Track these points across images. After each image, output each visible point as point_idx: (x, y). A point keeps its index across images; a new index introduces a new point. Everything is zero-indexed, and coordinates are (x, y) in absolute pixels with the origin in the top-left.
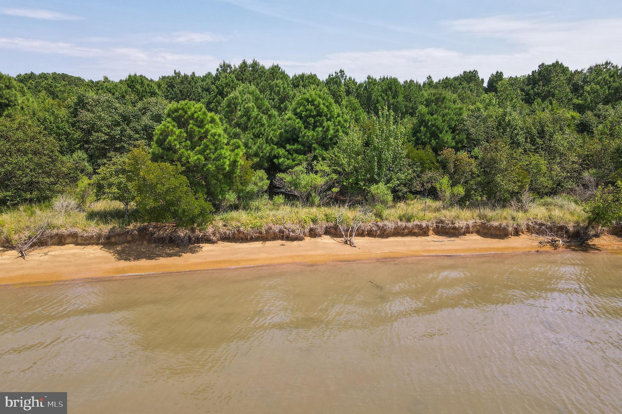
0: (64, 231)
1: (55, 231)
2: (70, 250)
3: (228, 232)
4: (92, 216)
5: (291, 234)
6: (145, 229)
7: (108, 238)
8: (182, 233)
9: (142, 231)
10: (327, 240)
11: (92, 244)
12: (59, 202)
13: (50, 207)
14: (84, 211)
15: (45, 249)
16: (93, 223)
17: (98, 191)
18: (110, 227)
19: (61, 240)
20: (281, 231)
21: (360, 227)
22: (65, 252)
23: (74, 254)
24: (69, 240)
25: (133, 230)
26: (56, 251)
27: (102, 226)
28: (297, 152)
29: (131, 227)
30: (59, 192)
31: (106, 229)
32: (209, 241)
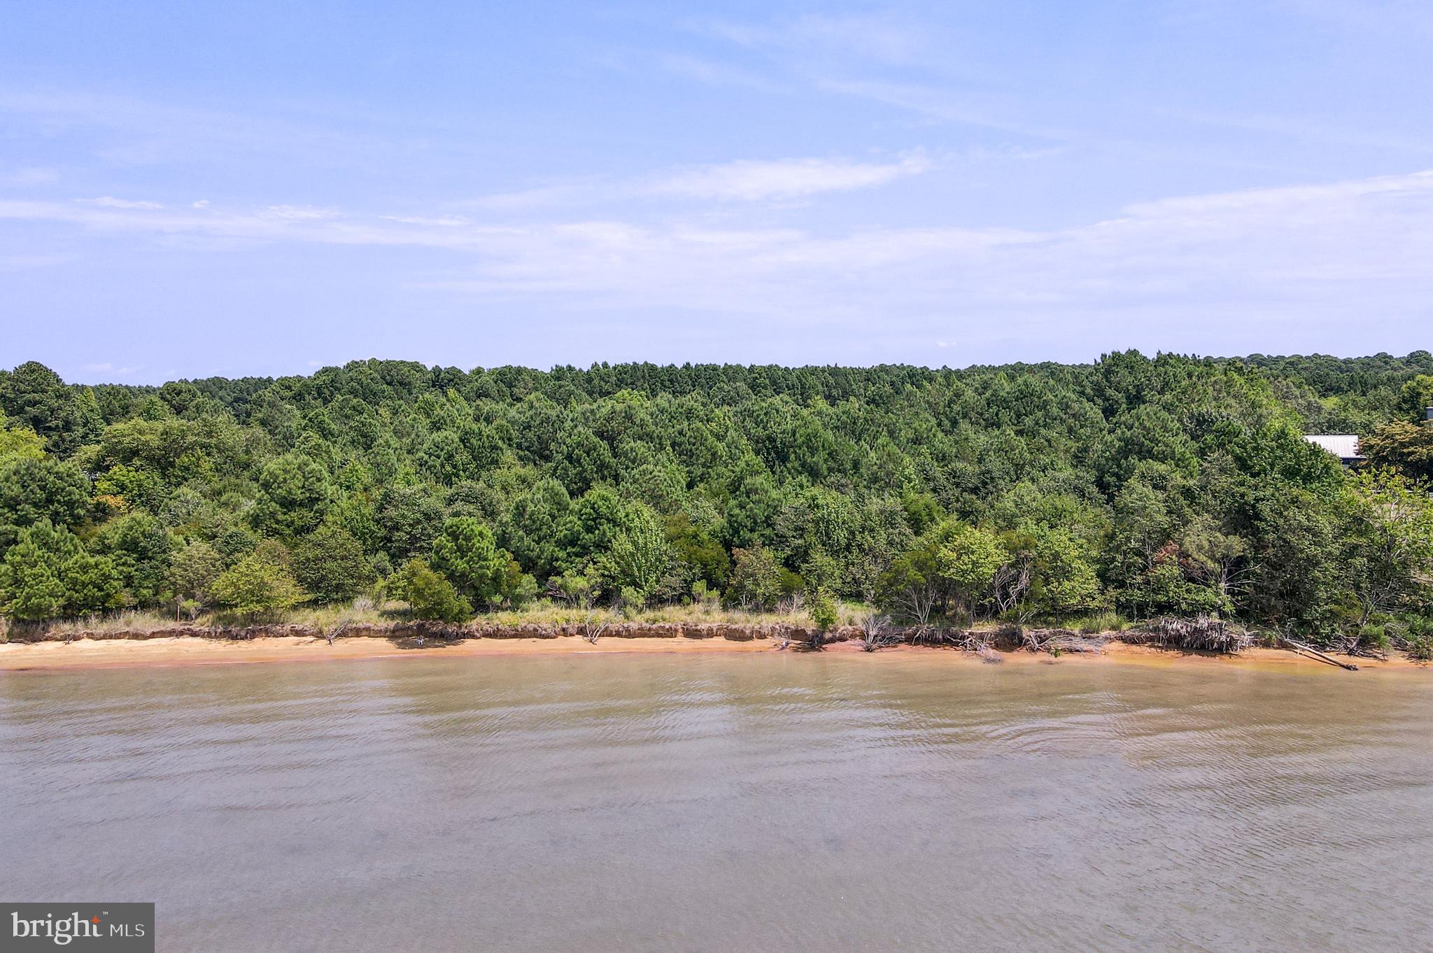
0: (361, 625)
1: (354, 625)
2: (364, 641)
3: (490, 629)
4: (383, 614)
5: (544, 632)
6: (423, 625)
7: (393, 632)
8: (452, 628)
9: (421, 627)
10: (578, 639)
11: (381, 637)
12: (360, 602)
13: (352, 605)
14: (378, 610)
15: (347, 639)
16: (383, 620)
17: (388, 593)
18: (395, 622)
19: (358, 633)
20: (535, 630)
21: (608, 627)
22: (360, 642)
23: (366, 644)
24: (364, 633)
25: (412, 626)
26: (355, 641)
27: (389, 622)
28: (577, 555)
29: (412, 623)
30: (360, 593)
31: (391, 624)
32: (474, 637)
